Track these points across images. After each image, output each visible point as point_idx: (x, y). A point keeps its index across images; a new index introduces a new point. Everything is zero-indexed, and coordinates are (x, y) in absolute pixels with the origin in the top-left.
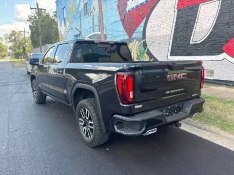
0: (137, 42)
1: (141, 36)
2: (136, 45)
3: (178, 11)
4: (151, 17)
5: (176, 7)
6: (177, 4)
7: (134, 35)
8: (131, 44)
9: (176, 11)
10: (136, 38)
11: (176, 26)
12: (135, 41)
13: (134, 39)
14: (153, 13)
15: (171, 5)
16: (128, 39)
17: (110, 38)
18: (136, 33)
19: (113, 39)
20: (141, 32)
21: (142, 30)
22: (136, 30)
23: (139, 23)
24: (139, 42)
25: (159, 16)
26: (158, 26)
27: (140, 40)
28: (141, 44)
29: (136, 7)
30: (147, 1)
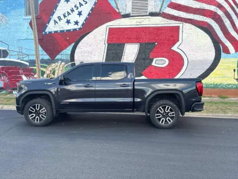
0: (63, 63)
1: (69, 58)
2: (61, 66)
3: (108, 45)
4: (80, 44)
5: (106, 41)
6: (106, 39)
8: (54, 64)
9: (107, 44)
10: (61, 60)
11: (107, 55)
12: (60, 62)
13: (58, 60)
14: (82, 41)
15: (101, 39)
16: (49, 60)
17: (15, 55)
18: (61, 55)
19: (21, 57)
20: (68, 55)
21: (70, 53)
22: (61, 51)
23: (66, 47)
24: (66, 63)
25: (89, 45)
26: (89, 52)
27: (66, 62)
28: (68, 65)
29: (60, 31)
30: (75, 30)
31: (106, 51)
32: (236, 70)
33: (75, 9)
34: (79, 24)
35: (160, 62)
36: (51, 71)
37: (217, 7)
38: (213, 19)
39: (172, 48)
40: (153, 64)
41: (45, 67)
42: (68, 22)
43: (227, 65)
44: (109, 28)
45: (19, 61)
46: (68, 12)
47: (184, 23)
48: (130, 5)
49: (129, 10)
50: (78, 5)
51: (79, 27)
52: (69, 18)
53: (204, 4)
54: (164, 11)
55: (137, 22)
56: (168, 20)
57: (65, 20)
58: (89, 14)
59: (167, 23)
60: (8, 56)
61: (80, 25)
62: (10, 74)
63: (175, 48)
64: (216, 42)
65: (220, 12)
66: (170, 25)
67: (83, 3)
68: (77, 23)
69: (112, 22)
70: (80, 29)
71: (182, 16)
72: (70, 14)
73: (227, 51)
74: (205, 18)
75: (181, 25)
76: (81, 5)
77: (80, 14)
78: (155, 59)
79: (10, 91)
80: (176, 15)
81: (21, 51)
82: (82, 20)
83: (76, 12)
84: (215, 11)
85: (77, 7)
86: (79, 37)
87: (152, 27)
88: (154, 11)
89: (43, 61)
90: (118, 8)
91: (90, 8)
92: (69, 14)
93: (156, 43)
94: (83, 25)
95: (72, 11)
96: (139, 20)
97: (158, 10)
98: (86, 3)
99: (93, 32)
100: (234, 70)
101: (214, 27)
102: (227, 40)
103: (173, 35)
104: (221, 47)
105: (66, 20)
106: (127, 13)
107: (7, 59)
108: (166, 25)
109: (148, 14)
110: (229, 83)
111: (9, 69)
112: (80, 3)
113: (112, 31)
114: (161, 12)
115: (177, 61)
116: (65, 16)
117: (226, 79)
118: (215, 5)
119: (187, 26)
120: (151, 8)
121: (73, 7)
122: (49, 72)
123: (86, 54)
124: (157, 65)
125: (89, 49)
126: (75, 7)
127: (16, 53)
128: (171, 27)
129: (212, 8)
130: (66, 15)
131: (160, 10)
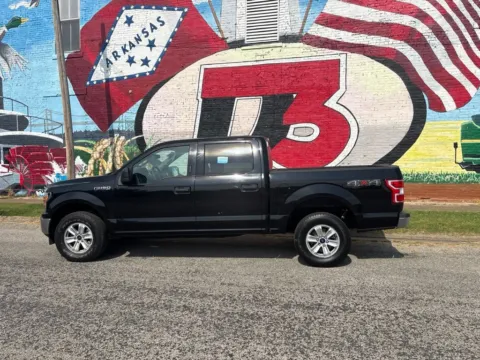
0: (123, 138)
1: (132, 128)
2: (119, 143)
3: (203, 101)
4: (153, 101)
5: (200, 95)
6: (200, 90)
7: (115, 126)
8: (106, 141)
9: (201, 100)
10: (119, 131)
12: (117, 135)
13: (113, 132)
14: (156, 95)
15: (190, 90)
16: (97, 132)
17: (39, 125)
18: (119, 122)
19: (50, 128)
20: (131, 122)
21: (134, 119)
22: (118, 116)
23: (126, 108)
24: (127, 139)
25: (168, 102)
26: (168, 116)
27: (128, 135)
28: (132, 142)
29: (117, 78)
30: (143, 75)
31: (199, 112)
32: (459, 145)
33: (142, 36)
34: (149, 63)
35: (303, 132)
36: (100, 153)
37: (416, 17)
38: (408, 41)
39: (326, 104)
40: (290, 136)
41: (91, 146)
42: (131, 61)
43: (439, 134)
44: (205, 69)
45: (46, 136)
46: (130, 43)
47: (349, 54)
48: (243, 23)
49: (241, 33)
50: (148, 29)
51: (150, 70)
52: (132, 53)
53: (389, 13)
54: (309, 32)
55: (257, 55)
56: (317, 49)
57: (124, 58)
58: (168, 45)
59: (315, 54)
60: (28, 128)
61: (151, 67)
62: (30, 160)
63: (331, 103)
64: (416, 88)
65: (422, 28)
66: (321, 59)
67: (157, 24)
68: (146, 62)
69: (211, 56)
70: (152, 72)
71: (346, 41)
72: (134, 46)
73: (438, 106)
74: (391, 41)
75: (342, 58)
76: (153, 27)
77: (151, 45)
78: (292, 127)
79: (31, 190)
80: (333, 38)
81: (49, 117)
82: (155, 56)
83: (145, 41)
84: (412, 26)
85: (147, 32)
86: (150, 88)
87: (286, 64)
88: (289, 31)
89: (87, 135)
90: (220, 31)
91: (170, 33)
92: (132, 45)
93: (295, 95)
94: (157, 65)
95: (138, 39)
96: (260, 52)
97: (296, 31)
98: (163, 23)
99: (175, 78)
100: (456, 145)
101: (410, 59)
102: (437, 84)
103: (327, 77)
104: (426, 98)
105: (127, 58)
106: (238, 38)
107: (26, 132)
108: (314, 59)
109: (278, 38)
110: (444, 171)
111: (29, 149)
112: (151, 25)
113: (210, 75)
114: (304, 34)
115: (336, 130)
116: (125, 50)
117: (439, 162)
118: (411, 14)
119: (355, 59)
120: (285, 26)
121: (140, 33)
122: (98, 155)
123: (163, 120)
124: (296, 138)
125: (169, 110)
126: (143, 32)
127: (41, 121)
128: (323, 62)
129: (406, 20)
130: (128, 48)
131: (302, 30)
